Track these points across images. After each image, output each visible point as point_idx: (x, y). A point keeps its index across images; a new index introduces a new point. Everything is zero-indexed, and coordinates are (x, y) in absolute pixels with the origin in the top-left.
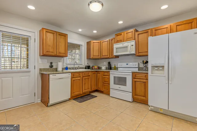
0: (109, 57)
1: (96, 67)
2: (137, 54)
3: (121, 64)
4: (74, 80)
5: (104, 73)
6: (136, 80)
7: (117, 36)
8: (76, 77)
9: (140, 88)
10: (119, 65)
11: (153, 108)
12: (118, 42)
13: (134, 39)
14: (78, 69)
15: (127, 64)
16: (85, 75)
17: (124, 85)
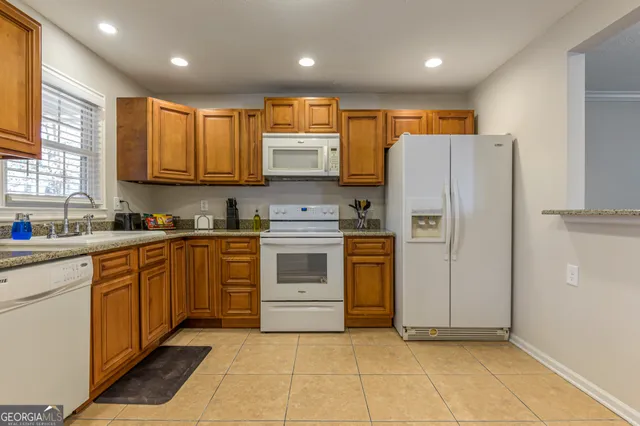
0: (236, 178)
1: (162, 219)
2: (346, 180)
3: (282, 208)
4: (106, 294)
5: (229, 243)
6: (355, 259)
7: (273, 105)
8: (115, 276)
9: (369, 281)
10: (275, 211)
11: (413, 332)
12: (276, 127)
13: (335, 129)
14: (84, 229)
15: (304, 210)
16: (148, 257)
17: (319, 281)
